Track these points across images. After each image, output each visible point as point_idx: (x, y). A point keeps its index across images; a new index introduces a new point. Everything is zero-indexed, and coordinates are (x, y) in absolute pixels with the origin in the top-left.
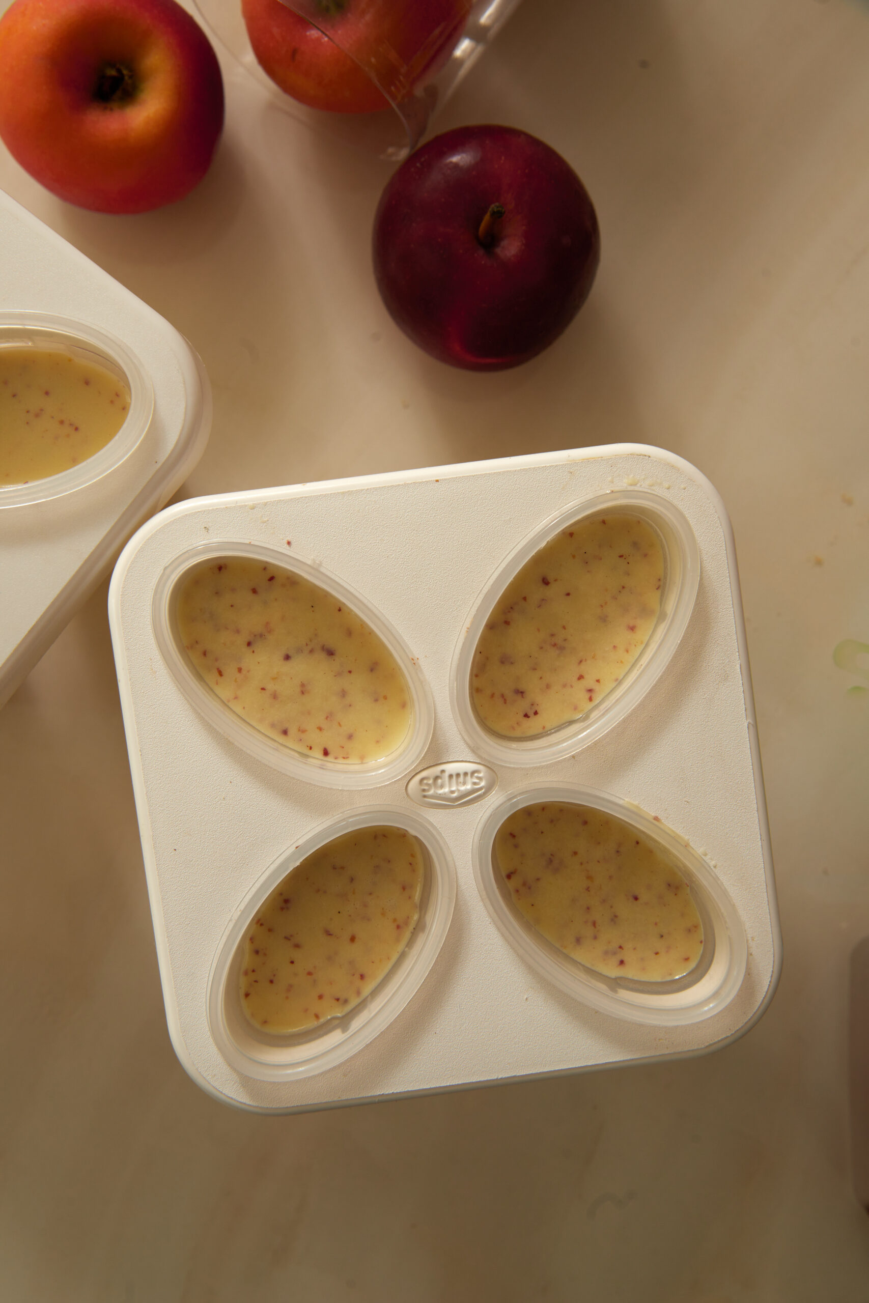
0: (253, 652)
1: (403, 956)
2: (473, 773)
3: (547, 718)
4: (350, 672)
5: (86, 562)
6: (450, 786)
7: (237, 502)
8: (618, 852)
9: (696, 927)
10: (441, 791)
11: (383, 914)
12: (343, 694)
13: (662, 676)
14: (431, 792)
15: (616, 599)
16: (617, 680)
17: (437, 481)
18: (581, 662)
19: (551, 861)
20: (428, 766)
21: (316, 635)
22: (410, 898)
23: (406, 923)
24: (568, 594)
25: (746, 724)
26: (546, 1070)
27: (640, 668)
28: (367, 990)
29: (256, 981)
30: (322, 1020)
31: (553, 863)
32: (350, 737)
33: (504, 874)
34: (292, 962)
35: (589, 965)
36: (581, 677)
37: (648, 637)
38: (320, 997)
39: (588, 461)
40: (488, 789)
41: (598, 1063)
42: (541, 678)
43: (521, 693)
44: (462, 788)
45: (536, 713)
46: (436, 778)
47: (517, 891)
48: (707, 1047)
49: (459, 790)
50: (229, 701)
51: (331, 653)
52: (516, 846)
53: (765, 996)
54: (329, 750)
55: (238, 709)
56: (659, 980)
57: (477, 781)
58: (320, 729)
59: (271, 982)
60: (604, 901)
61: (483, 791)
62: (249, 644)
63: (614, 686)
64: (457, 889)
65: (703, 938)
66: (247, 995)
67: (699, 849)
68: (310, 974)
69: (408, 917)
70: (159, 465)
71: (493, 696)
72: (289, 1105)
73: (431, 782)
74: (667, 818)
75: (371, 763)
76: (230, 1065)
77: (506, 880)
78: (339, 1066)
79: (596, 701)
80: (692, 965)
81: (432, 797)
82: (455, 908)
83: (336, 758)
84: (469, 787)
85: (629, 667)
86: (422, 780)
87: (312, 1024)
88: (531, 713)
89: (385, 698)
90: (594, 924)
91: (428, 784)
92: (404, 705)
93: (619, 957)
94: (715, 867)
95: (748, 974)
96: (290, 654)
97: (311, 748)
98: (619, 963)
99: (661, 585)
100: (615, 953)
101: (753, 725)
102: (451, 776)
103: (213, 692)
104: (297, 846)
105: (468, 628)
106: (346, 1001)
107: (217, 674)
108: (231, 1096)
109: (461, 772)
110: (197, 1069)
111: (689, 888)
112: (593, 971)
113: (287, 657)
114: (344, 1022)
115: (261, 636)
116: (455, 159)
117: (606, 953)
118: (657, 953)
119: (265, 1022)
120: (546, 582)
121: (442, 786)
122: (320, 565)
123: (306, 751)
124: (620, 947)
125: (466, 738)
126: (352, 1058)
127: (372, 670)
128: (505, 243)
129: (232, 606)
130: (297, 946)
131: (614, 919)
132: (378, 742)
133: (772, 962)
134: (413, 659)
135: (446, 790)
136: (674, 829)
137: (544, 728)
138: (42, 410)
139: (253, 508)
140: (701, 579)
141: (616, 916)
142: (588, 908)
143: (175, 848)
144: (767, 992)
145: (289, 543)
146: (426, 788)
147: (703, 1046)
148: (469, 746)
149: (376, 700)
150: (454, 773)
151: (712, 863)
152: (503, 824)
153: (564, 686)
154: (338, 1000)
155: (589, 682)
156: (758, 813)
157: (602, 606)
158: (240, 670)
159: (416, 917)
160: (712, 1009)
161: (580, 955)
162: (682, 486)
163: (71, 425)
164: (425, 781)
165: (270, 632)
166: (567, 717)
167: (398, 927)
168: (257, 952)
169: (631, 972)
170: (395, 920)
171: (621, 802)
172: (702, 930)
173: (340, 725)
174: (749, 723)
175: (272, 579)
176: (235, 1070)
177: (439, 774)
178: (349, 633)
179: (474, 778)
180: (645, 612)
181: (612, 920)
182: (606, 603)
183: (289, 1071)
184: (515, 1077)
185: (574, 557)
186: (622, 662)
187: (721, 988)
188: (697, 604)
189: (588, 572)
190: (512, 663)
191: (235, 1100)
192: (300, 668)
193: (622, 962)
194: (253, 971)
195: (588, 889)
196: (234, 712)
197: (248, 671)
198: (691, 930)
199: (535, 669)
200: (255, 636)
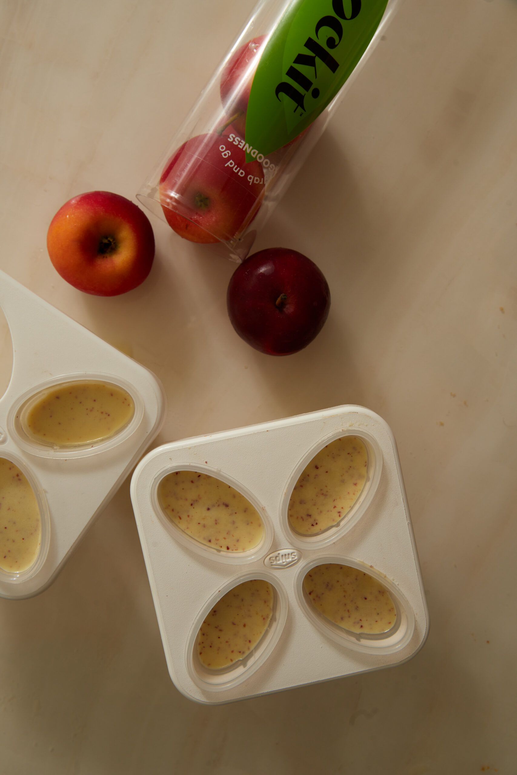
0: (194, 508)
1: (267, 632)
2: (292, 553)
3: (322, 525)
4: (236, 513)
5: (120, 476)
6: (282, 560)
7: (183, 447)
8: (356, 579)
9: (393, 609)
10: (278, 562)
11: (257, 614)
12: (234, 523)
13: (369, 506)
14: (275, 563)
15: (348, 472)
16: (350, 507)
17: (268, 431)
18: (334, 500)
19: (328, 585)
20: (273, 552)
21: (220, 498)
22: (268, 606)
23: (268, 617)
24: (327, 472)
25: (407, 523)
26: (332, 677)
27: (360, 503)
28: (252, 647)
29: (204, 647)
30: (234, 662)
31: (329, 586)
32: (238, 541)
33: (308, 593)
34: (219, 638)
35: (347, 629)
36: (335, 507)
37: (362, 488)
38: (232, 652)
39: (332, 417)
40: (299, 560)
41: (354, 672)
42: (318, 509)
43: (309, 516)
44: (288, 560)
45: (317, 524)
46: (276, 557)
47: (314, 599)
48: (400, 662)
49: (286, 561)
50: (185, 530)
51: (227, 506)
52: (312, 580)
53: (424, 638)
54: (229, 547)
55: (189, 533)
56: (378, 633)
57: (294, 557)
58: (225, 538)
59: (211, 647)
60: (352, 601)
61: (297, 561)
62: (192, 505)
63: (349, 510)
64: (288, 603)
65: (396, 613)
66: (201, 653)
67: (390, 578)
68: (227, 642)
69: (268, 614)
70: (148, 434)
71: (297, 518)
72: (223, 701)
73: (274, 559)
74: (376, 566)
75: (248, 553)
76: (197, 686)
77: (309, 595)
78: (244, 682)
79: (342, 517)
80: (392, 625)
81: (275, 565)
82: (288, 611)
83: (232, 550)
84: (290, 559)
85: (356, 501)
86: (270, 558)
87: (230, 664)
88: (314, 524)
89: (252, 523)
90: (348, 611)
91: (273, 560)
92: (260, 526)
93: (360, 625)
94: (398, 585)
95: (416, 629)
96: (210, 508)
97: (221, 547)
98: (360, 627)
99: (367, 465)
100: (358, 623)
101: (410, 523)
102: (282, 556)
103: (178, 527)
104: (219, 590)
105: (285, 493)
106: (244, 653)
107: (179, 518)
108: (198, 699)
109: (287, 554)
110: (183, 688)
111: (388, 593)
112: (350, 631)
113: (208, 509)
114: (244, 662)
115: (196, 501)
116: (263, 270)
117: (354, 623)
118: (376, 621)
119: (209, 664)
120: (317, 468)
121: (279, 560)
122: (220, 471)
123: (219, 548)
124: (361, 620)
125: (288, 539)
126: (249, 678)
127: (245, 511)
128: (288, 306)
129: (183, 489)
130: (221, 630)
131: (357, 608)
132: (250, 542)
133: (426, 624)
134: (263, 508)
135: (281, 562)
136: (379, 570)
137: (321, 530)
138: (93, 408)
139: (190, 449)
140: (383, 463)
141: (358, 607)
142: (345, 604)
143: (167, 595)
144: (424, 637)
145: (206, 462)
146: (272, 561)
147: (399, 662)
148: (289, 543)
149: (248, 524)
150: (284, 554)
151: (397, 583)
152: (306, 575)
153: (328, 511)
154: (240, 652)
155: (338, 509)
156: (415, 561)
157: (342, 476)
158: (188, 516)
159: (271, 615)
160: (399, 647)
161: (343, 625)
162: (373, 424)
163: (106, 413)
164: (272, 559)
165: (200, 499)
166: (330, 524)
167: (264, 619)
168: (204, 635)
169: (366, 631)
170: (262, 616)
171: (356, 561)
172: (396, 611)
173: (233, 536)
174: (408, 522)
175: (199, 476)
176: (199, 688)
177: (277, 555)
178: (234, 496)
179: (292, 555)
180: (361, 477)
181: (356, 609)
182: (343, 474)
183: (223, 687)
184: (319, 681)
185: (328, 456)
186: (352, 499)
187: (404, 637)
188: (382, 474)
189: (335, 461)
190: (305, 503)
191: (200, 700)
192: (215, 513)
193: (362, 626)
194: (203, 643)
195: (345, 596)
196: (187, 534)
197: (192, 516)
198: (391, 610)
199: (315, 505)
200: (194, 501)
